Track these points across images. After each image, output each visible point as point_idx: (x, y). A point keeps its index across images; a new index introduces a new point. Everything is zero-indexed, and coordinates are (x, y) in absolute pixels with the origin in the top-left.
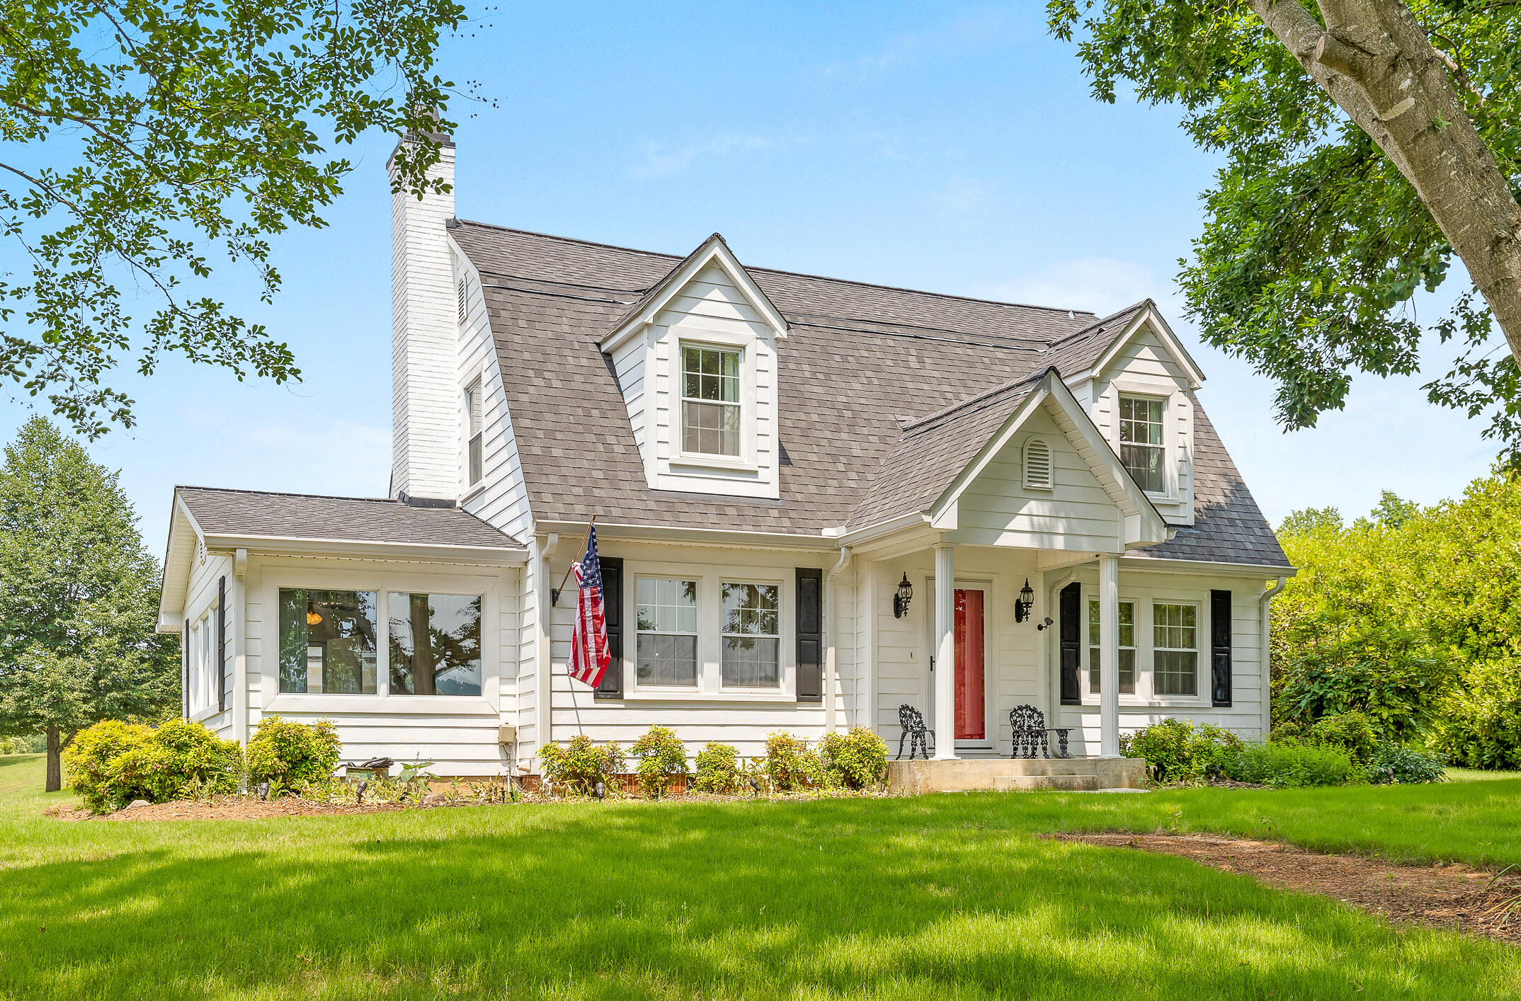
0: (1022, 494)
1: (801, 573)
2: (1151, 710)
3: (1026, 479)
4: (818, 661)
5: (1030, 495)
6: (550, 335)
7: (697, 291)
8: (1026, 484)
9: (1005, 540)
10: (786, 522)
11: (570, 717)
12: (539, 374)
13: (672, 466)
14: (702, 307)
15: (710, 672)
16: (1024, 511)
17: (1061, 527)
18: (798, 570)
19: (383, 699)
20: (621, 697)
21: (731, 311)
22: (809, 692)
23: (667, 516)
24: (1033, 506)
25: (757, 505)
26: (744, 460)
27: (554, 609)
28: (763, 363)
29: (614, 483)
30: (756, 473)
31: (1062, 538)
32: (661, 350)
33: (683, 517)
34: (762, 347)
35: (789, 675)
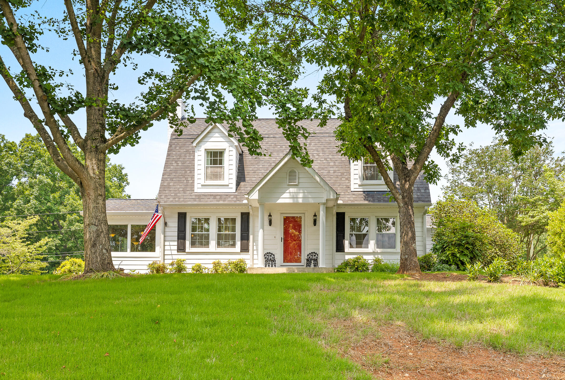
0: (287, 186)
1: (242, 214)
2: (374, 253)
3: (288, 182)
4: (248, 239)
5: (290, 187)
6: (185, 150)
7: (210, 135)
8: (288, 183)
9: (280, 201)
10: (235, 199)
11: (170, 257)
12: (176, 162)
13: (202, 185)
14: (212, 139)
15: (213, 243)
16: (288, 191)
17: (301, 195)
18: (241, 213)
19: (129, 253)
20: (185, 251)
21: (221, 139)
22: (245, 249)
23: (197, 200)
24: (292, 190)
25: (227, 195)
26: (225, 182)
27: (166, 228)
28: (231, 153)
29: (184, 191)
30: (228, 185)
31: (301, 199)
32: (199, 153)
33: (202, 200)
34: (231, 148)
35: (238, 244)
